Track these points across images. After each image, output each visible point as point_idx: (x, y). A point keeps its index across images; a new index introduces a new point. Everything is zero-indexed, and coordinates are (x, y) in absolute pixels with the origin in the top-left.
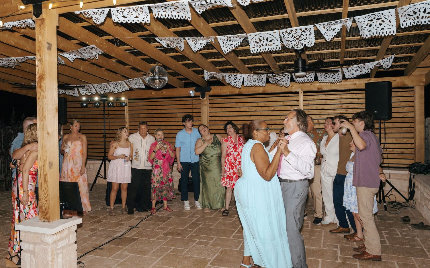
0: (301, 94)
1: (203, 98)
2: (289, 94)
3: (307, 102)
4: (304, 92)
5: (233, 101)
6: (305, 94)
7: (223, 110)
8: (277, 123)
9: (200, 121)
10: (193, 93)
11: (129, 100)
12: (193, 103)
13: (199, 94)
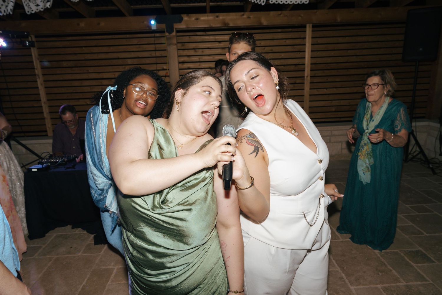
1: (170, 33)
9: (166, 70)
10: (155, 23)
11: (36, 37)
12: (156, 42)
13: (163, 26)
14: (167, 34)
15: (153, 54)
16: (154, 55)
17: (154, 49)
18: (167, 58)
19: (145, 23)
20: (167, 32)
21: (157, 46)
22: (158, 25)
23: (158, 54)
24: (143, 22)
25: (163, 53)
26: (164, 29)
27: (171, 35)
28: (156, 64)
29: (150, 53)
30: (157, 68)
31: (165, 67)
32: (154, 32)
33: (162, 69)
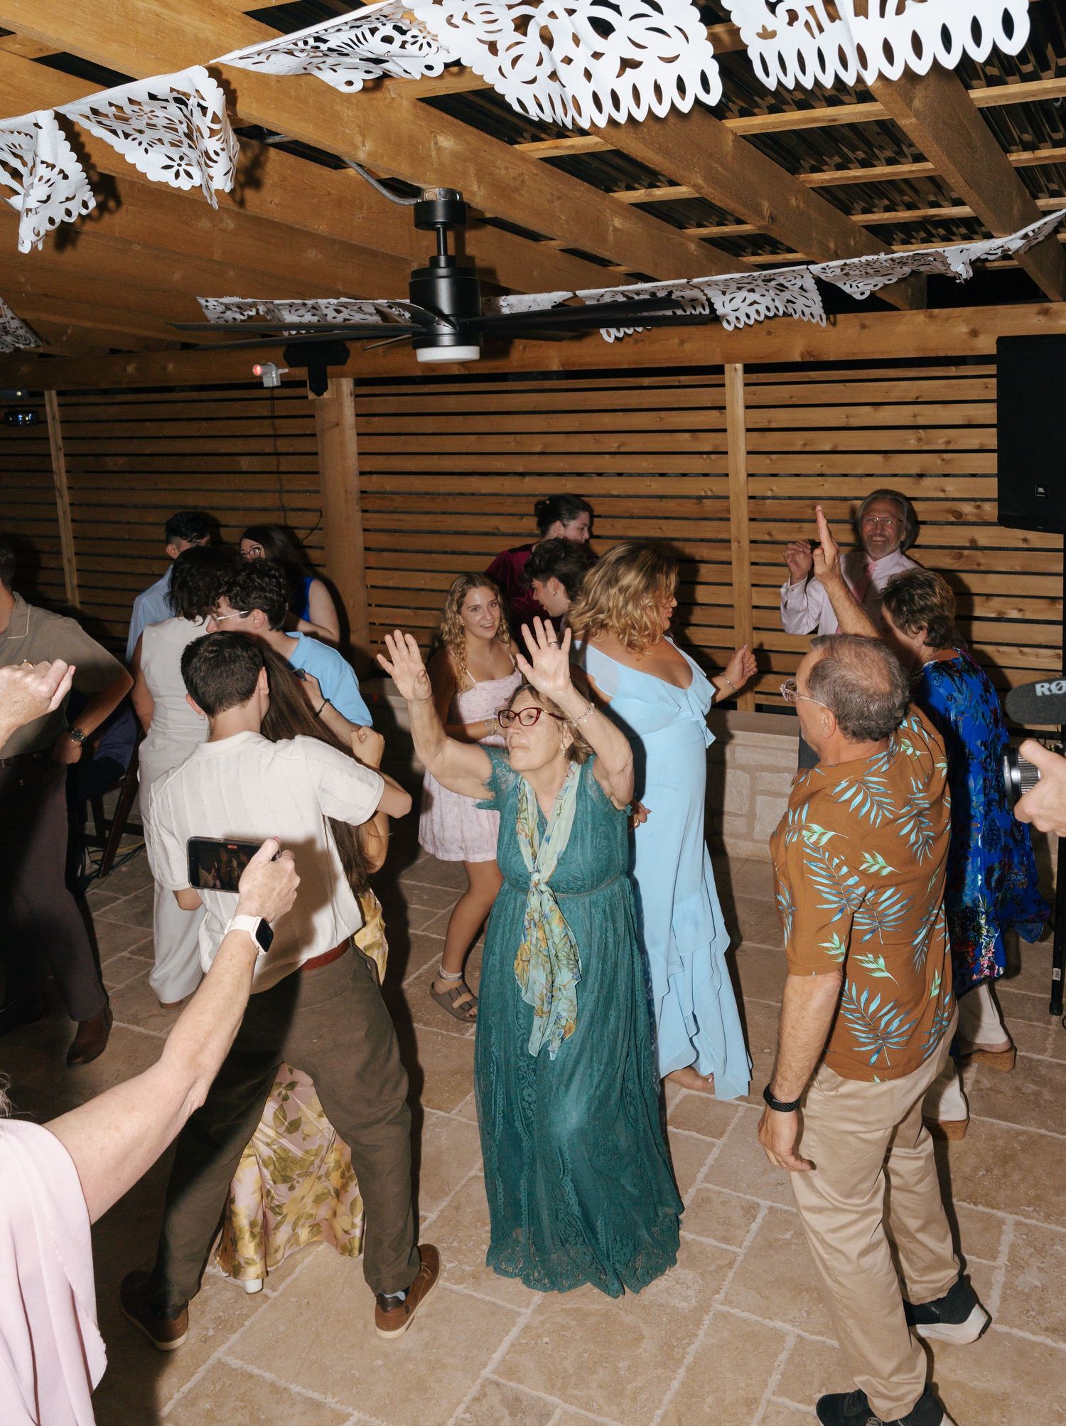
0: (735, 376)
1: (319, 393)
2: (682, 378)
3: (762, 418)
4: (748, 369)
5: (452, 403)
6: (754, 377)
7: (414, 444)
8: (636, 512)
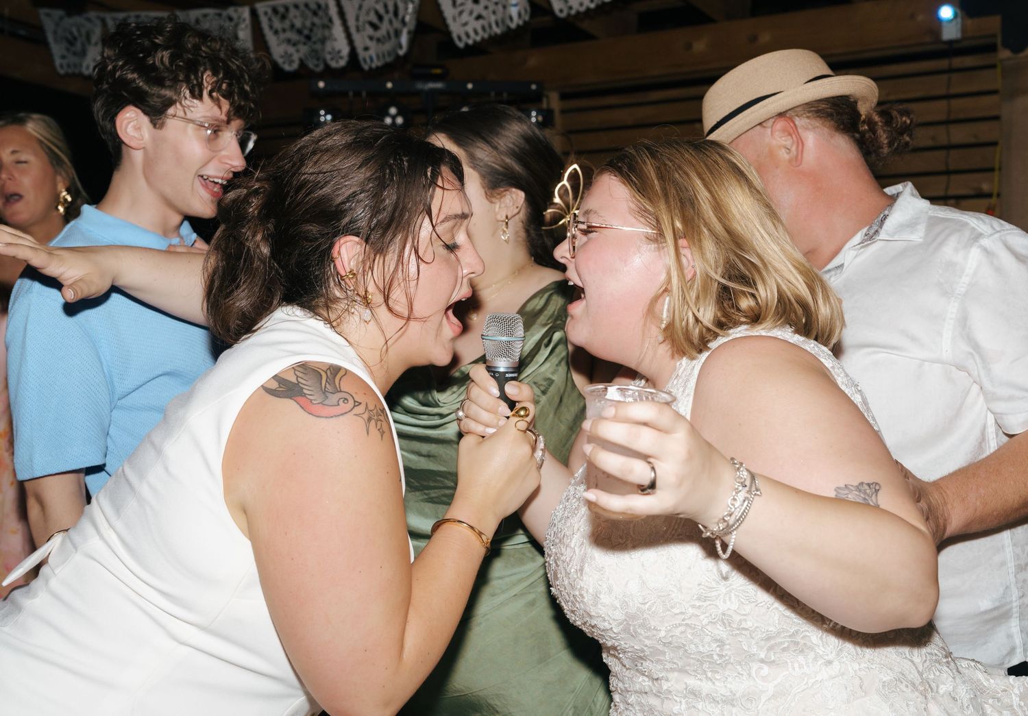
1: (1017, 50)
9: (989, 196)
10: (956, 16)
11: (564, 97)
12: (953, 91)
13: (992, 24)
14: (1004, 54)
15: (942, 135)
16: (943, 140)
17: (943, 117)
18: (998, 148)
19: (920, 18)
20: (1006, 45)
21: (956, 103)
22: (969, 22)
23: (960, 134)
24: (912, 16)
25: (985, 131)
26: (994, 36)
27: (1022, 55)
28: (948, 173)
29: (931, 131)
30: (947, 188)
31: (985, 187)
32: (953, 49)
33: (972, 192)
